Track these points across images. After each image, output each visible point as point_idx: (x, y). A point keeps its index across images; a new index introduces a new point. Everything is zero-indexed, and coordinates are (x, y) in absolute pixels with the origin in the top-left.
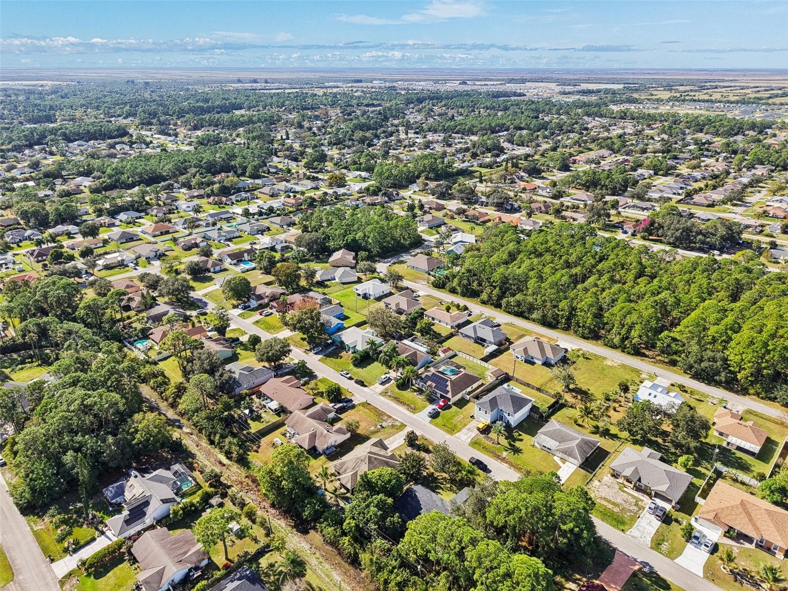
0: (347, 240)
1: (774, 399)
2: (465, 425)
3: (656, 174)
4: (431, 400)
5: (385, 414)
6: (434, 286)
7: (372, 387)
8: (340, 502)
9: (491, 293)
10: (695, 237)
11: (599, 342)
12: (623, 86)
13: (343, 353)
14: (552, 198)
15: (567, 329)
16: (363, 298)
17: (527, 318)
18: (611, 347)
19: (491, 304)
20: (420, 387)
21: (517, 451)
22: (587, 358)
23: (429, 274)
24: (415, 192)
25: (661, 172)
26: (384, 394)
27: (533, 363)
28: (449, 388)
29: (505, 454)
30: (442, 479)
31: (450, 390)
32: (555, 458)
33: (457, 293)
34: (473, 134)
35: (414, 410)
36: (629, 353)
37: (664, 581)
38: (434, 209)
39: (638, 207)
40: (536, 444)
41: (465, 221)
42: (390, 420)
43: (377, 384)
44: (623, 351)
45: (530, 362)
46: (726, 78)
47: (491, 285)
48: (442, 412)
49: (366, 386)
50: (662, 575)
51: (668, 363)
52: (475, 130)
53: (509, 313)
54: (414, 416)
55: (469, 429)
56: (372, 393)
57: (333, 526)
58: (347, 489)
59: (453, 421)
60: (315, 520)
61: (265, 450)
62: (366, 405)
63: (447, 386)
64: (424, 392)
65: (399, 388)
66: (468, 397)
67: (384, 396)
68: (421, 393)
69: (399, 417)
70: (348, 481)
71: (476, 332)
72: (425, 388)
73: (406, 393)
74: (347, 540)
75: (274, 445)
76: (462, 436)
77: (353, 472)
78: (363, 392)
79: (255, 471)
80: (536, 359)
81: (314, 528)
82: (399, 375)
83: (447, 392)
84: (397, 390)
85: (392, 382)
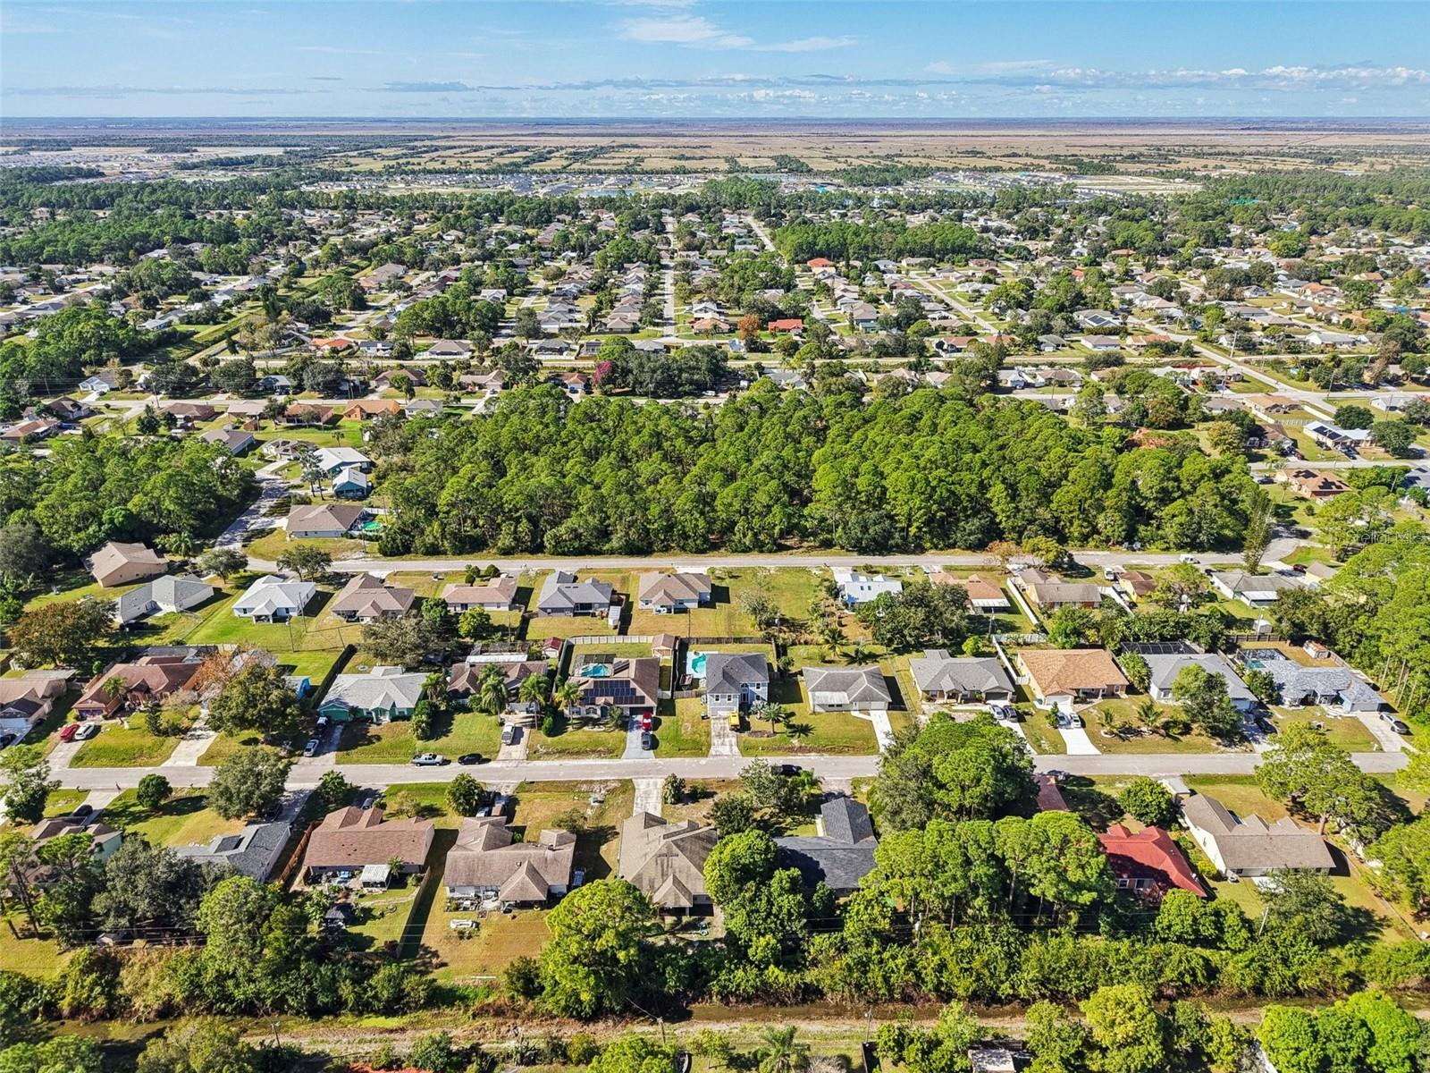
0: (111, 521)
1: (953, 546)
2: (708, 734)
3: (511, 294)
4: (625, 724)
5: (578, 782)
6: (385, 554)
7: (500, 756)
8: (686, 936)
9: (515, 532)
10: (680, 377)
11: (723, 550)
12: (282, 149)
13: (373, 730)
14: (397, 358)
15: (666, 549)
16: (275, 621)
17: (599, 553)
18: (744, 551)
19: (522, 551)
20: (584, 713)
21: (805, 730)
22: (736, 577)
23: (352, 537)
24: (102, 394)
25: (517, 291)
26: (533, 754)
27: (685, 611)
28: (640, 692)
29: (795, 742)
30: (771, 817)
31: (643, 694)
32: (853, 713)
33: (445, 553)
34: (92, 261)
35: (613, 752)
36: (770, 552)
37: (1083, 778)
38: (196, 418)
39: (548, 349)
40: (818, 709)
41: (292, 428)
42: (596, 788)
43: (505, 748)
44: (762, 552)
45: (681, 610)
46: (436, 134)
47: (511, 518)
48: (657, 734)
49: (488, 760)
50: (1077, 774)
51: (820, 547)
52: (94, 251)
53: (564, 554)
54: (623, 761)
55: (719, 736)
56: (513, 764)
57: (737, 969)
58: (679, 912)
59: (685, 737)
60: (690, 986)
61: (456, 954)
62: (527, 787)
63: (634, 690)
64: (599, 719)
65: (549, 735)
66: (669, 693)
67: (539, 758)
68: (595, 722)
69: (603, 775)
70: (677, 897)
71: (568, 598)
72: (595, 713)
73: (572, 736)
74: (777, 971)
75: (461, 935)
76: (721, 749)
77: (670, 880)
78: (496, 770)
79: (481, 996)
80: (688, 601)
81: (694, 1000)
82: (525, 714)
83: (642, 699)
84: (550, 739)
85: (526, 731)
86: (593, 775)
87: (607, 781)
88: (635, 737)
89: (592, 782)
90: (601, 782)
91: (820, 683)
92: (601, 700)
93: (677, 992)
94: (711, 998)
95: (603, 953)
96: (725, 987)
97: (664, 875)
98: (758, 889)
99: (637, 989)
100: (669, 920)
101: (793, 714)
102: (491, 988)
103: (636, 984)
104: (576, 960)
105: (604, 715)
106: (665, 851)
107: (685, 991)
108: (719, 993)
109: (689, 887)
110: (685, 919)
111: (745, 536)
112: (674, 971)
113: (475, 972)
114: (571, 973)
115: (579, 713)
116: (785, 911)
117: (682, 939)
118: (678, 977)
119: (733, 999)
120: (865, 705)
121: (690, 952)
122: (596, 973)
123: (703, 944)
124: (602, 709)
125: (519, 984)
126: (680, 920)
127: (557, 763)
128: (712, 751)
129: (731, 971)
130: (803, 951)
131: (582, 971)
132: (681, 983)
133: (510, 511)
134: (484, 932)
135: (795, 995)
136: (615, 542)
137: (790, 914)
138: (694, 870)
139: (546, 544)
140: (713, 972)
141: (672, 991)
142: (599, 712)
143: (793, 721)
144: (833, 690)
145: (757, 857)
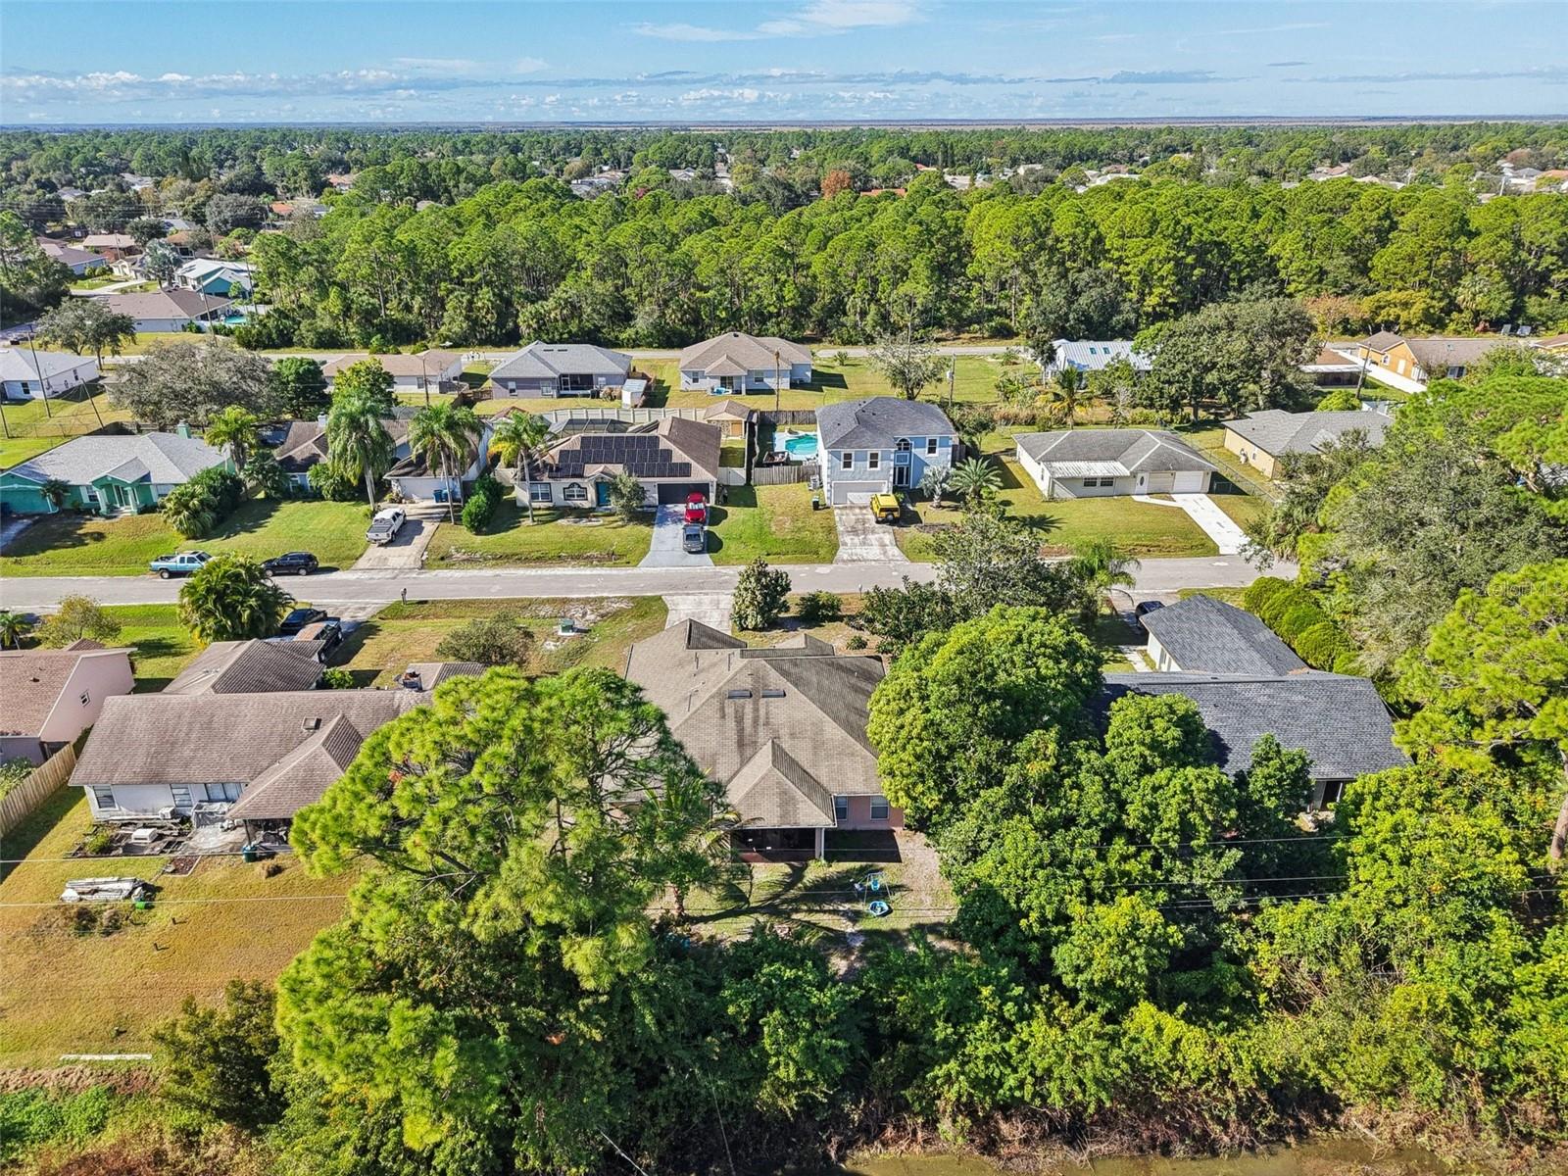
2: (830, 530)
4: (647, 517)
5: (531, 602)
7: (361, 563)
13: (95, 525)
20: (558, 496)
21: (1039, 523)
22: (854, 365)
23: (200, 331)
26: (436, 561)
27: (767, 392)
28: (680, 456)
31: (688, 460)
32: (1139, 497)
35: (618, 558)
40: (1060, 492)
42: (574, 609)
43: (373, 552)
45: (759, 391)
48: (718, 530)
49: (332, 570)
54: (642, 569)
55: (854, 531)
56: (389, 574)
57: (1026, 1017)
58: (794, 844)
59: (779, 536)
60: (855, 1081)
61: (47, 977)
62: (408, 610)
63: (669, 452)
64: (592, 510)
65: (478, 532)
66: (742, 472)
67: (448, 567)
68: (582, 514)
69: (594, 590)
70: (786, 802)
71: (550, 367)
72: (583, 496)
73: (525, 534)
74: (1173, 1025)
75: (85, 920)
76: (861, 551)
77: (763, 759)
78: (347, 583)
79: (78, 1124)
80: (770, 374)
81: (870, 1132)
82: (433, 503)
83: (685, 470)
84: (479, 539)
85: (429, 527)
86: (570, 590)
87: (602, 599)
88: (669, 537)
89: (565, 601)
90: (587, 601)
91: (1058, 448)
92: (594, 470)
93: (808, 1105)
94: (931, 1124)
95: (507, 949)
96: (989, 1085)
97: (745, 746)
98: (1065, 755)
99: (656, 1095)
100: (766, 874)
101: (1007, 503)
102: (121, 1090)
103: (649, 1077)
104: (388, 977)
105: (601, 500)
106: (747, 683)
107: (834, 1102)
108: (964, 1107)
109: (822, 774)
110: (817, 870)
111: (864, 314)
112: (793, 1032)
113: (83, 1040)
114: (351, 1027)
115: (547, 496)
116: (1170, 818)
117: (810, 925)
118: (810, 1050)
119: (1011, 1130)
120: (1162, 480)
121: (839, 964)
122: (471, 1032)
123: (879, 941)
124: (597, 485)
125: (203, 1084)
126: (797, 875)
127: (488, 573)
128: (843, 553)
129: (1006, 1027)
130: (1237, 960)
131: (405, 1018)
132: (823, 1070)
133: (462, 274)
134: (165, 912)
135: (1247, 1111)
136: (642, 323)
137: (1186, 830)
138: (834, 732)
139: (523, 328)
140: (942, 1031)
141: (789, 1104)
142: (591, 494)
143: (1010, 512)
144: (1089, 459)
145: (1046, 666)
